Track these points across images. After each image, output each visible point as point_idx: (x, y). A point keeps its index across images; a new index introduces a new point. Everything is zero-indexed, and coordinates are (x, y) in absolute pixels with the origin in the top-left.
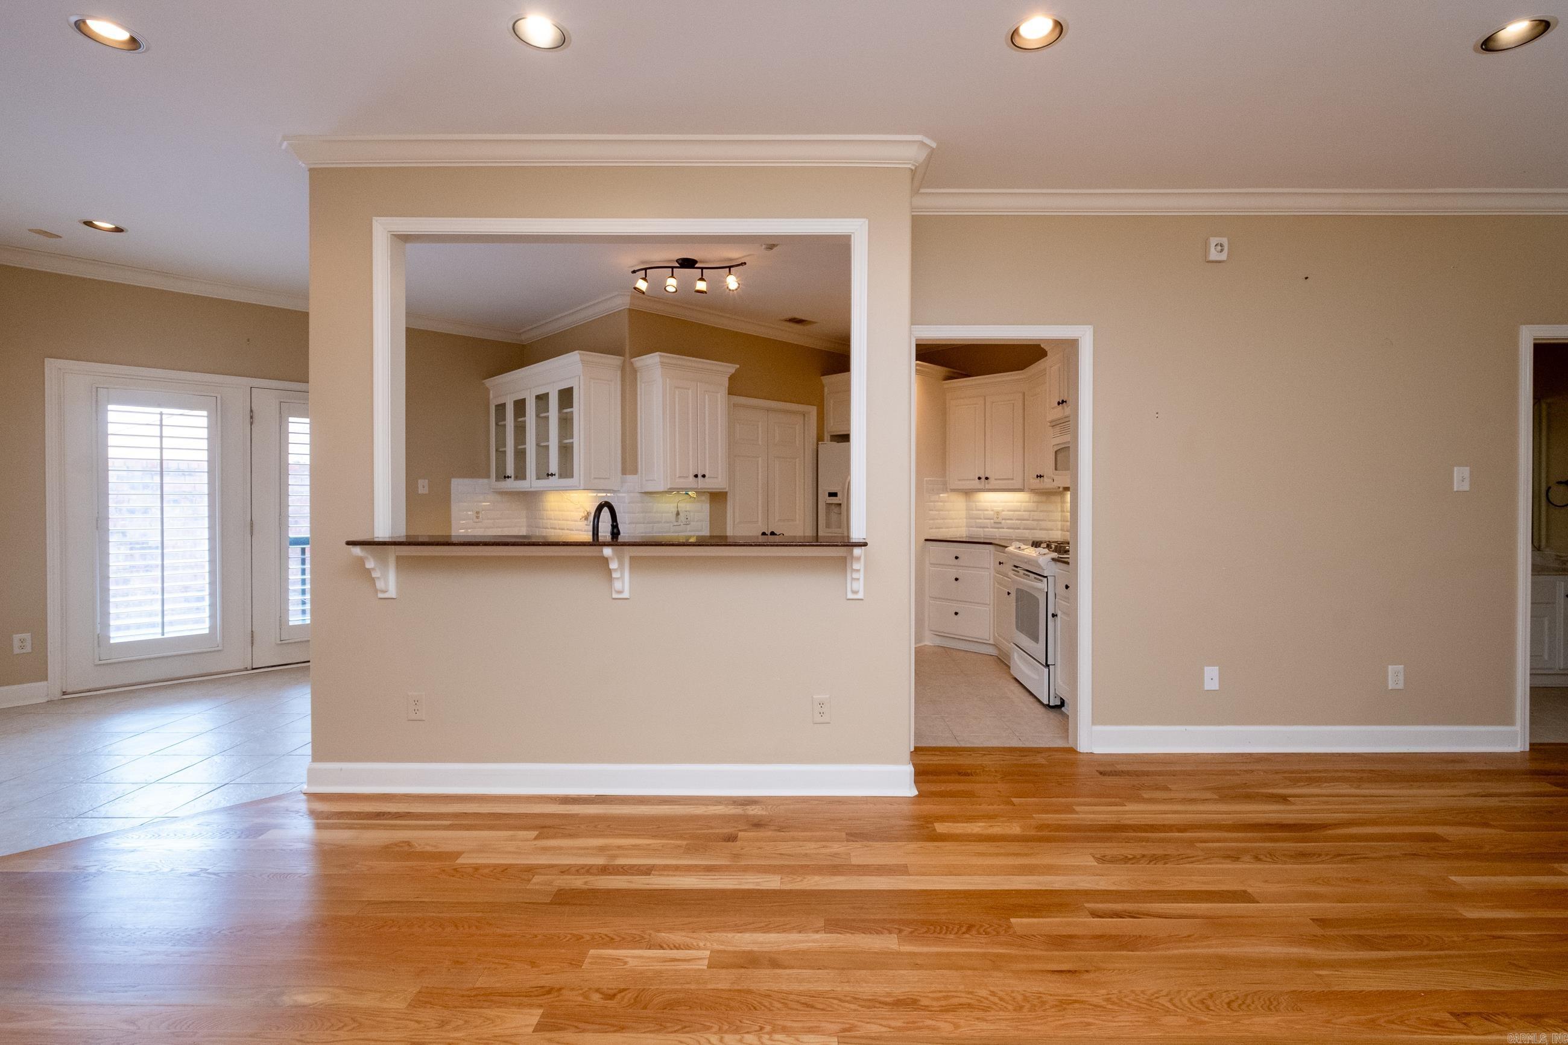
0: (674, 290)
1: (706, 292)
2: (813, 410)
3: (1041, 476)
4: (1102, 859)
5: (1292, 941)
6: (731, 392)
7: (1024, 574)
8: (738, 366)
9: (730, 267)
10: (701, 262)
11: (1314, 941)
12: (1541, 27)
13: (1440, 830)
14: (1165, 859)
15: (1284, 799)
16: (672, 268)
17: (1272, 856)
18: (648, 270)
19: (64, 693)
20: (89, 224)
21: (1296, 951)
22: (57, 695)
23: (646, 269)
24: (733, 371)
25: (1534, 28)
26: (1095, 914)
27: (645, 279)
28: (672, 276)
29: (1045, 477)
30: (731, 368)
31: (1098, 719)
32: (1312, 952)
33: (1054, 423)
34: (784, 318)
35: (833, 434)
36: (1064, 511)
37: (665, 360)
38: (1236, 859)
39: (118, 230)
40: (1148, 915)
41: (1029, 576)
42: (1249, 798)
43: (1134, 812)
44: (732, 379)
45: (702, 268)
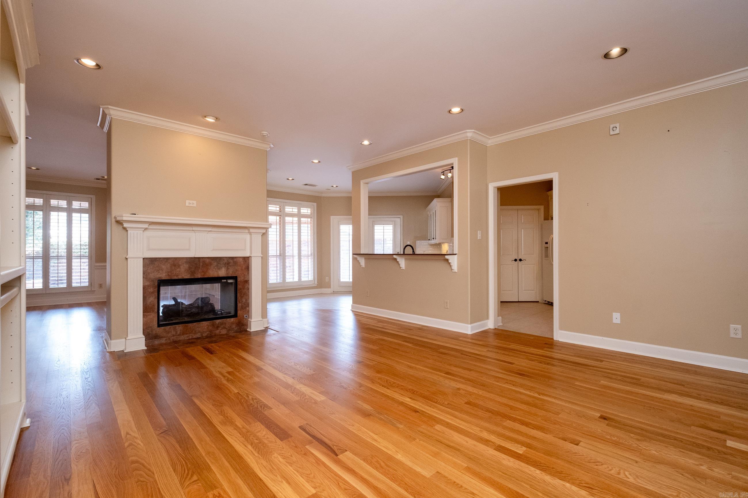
2: (542, 208)
12: (624, 51)
16: (450, 170)
19: (334, 292)
20: (332, 186)
22: (332, 292)
23: (444, 172)
25: (622, 51)
27: (443, 175)
28: (450, 173)
31: (561, 328)
39: (337, 187)
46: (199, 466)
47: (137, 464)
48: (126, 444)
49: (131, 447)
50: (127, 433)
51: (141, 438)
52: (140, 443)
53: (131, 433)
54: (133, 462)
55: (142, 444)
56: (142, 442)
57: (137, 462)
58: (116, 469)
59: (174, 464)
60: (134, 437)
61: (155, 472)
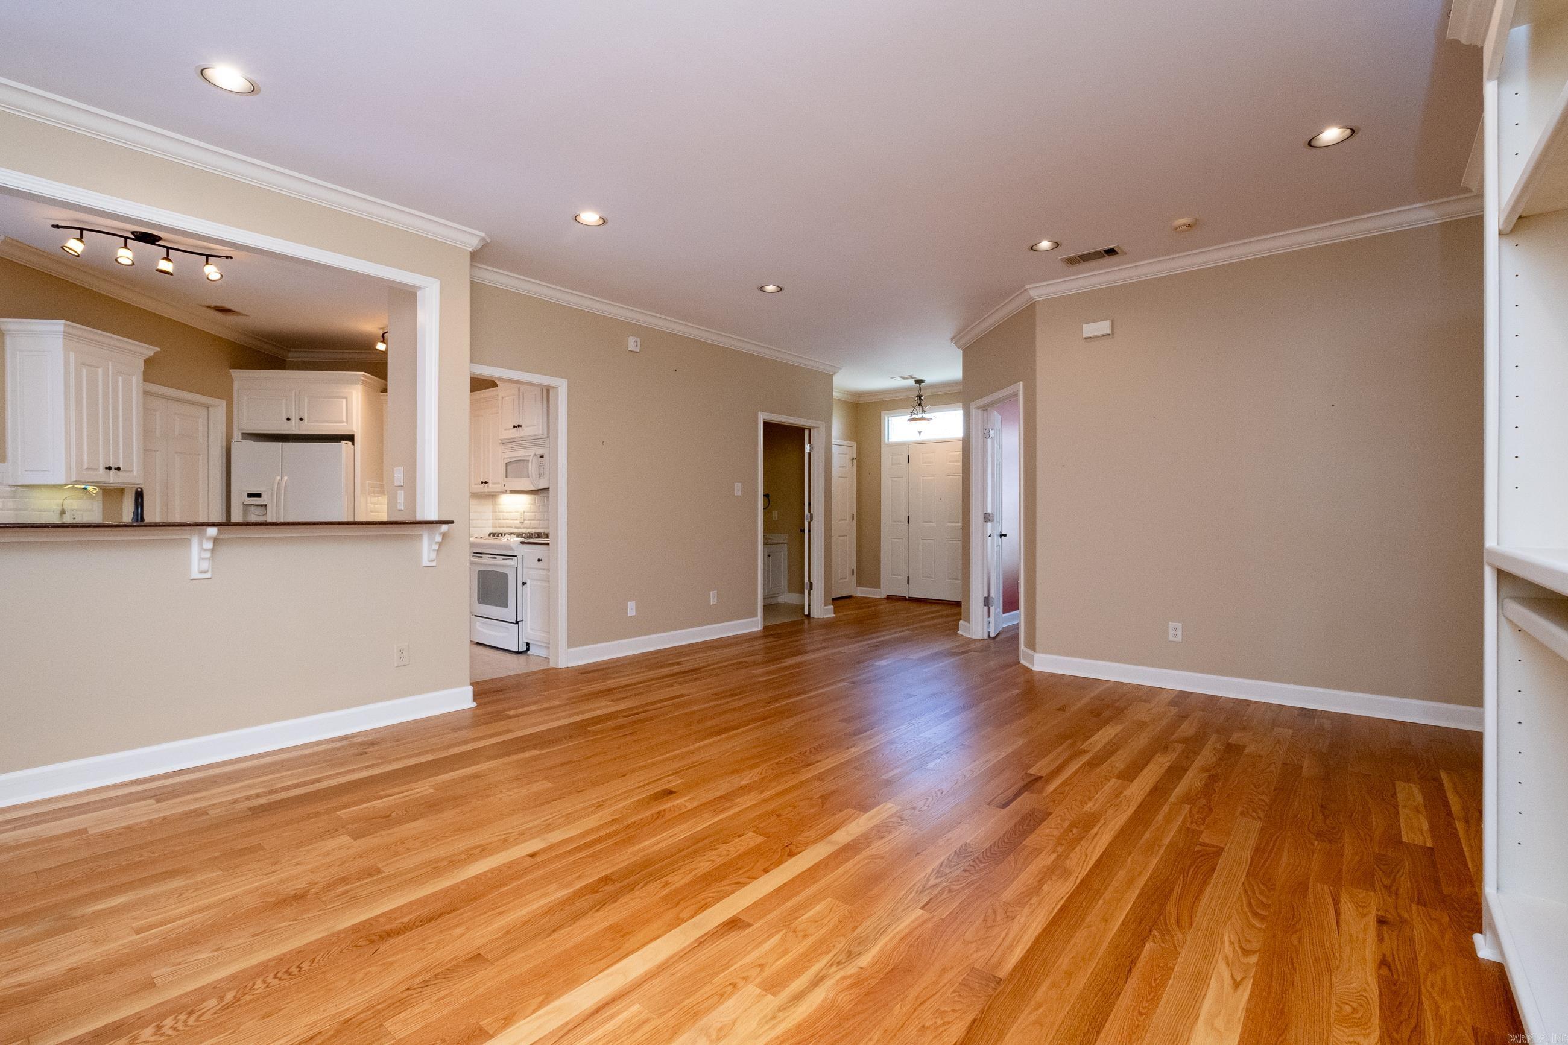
0: (130, 262)
1: (172, 274)
2: (224, 403)
3: (486, 483)
4: (613, 701)
5: (711, 701)
6: (147, 378)
7: (489, 558)
8: (159, 349)
9: (207, 256)
10: (166, 240)
11: (716, 700)
13: (744, 660)
14: (642, 693)
15: (678, 664)
16: (126, 238)
17: (686, 682)
18: (84, 232)
21: (711, 704)
23: (80, 229)
24: (151, 353)
26: (625, 717)
27: (79, 239)
28: (126, 247)
29: (490, 483)
30: (150, 351)
32: (716, 703)
33: (504, 442)
34: (206, 304)
35: (244, 432)
36: (496, 512)
37: (70, 330)
38: (672, 686)
40: (648, 711)
41: (495, 558)
42: (662, 667)
43: (612, 683)
44: (148, 362)
45: (168, 248)
46: (1179, 854)
47: (1259, 911)
48: (1254, 959)
49: (1248, 947)
50: (1236, 985)
51: (1217, 952)
52: (1227, 943)
53: (1228, 982)
54: (1263, 918)
55: (1226, 939)
56: (1222, 943)
57: (1256, 914)
58: (1294, 925)
59: (1207, 875)
60: (1228, 964)
61: (1240, 884)
